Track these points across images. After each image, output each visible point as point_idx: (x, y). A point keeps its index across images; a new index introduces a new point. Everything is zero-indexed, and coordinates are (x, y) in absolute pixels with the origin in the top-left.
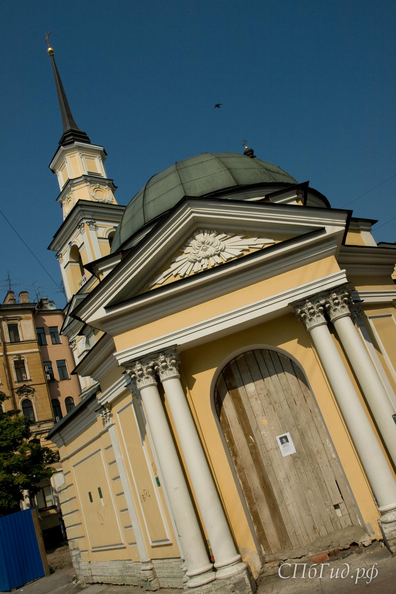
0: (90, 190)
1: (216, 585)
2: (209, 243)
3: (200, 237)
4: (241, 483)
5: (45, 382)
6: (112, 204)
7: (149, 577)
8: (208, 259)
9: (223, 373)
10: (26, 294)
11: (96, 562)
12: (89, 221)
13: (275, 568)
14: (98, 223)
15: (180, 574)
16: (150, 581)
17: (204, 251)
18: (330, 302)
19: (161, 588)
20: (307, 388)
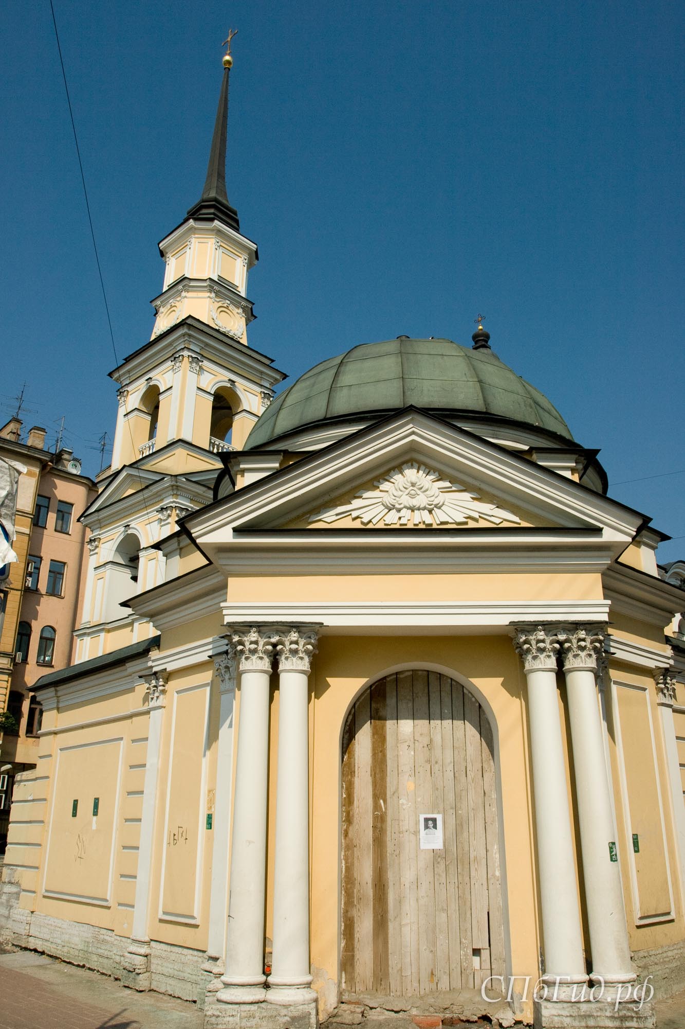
0: (211, 307)
1: (264, 1011)
2: (421, 488)
3: (411, 474)
4: (344, 868)
5: (20, 588)
6: (239, 342)
7: (138, 967)
8: (413, 511)
9: (371, 691)
10: (42, 433)
11: (45, 916)
12: (194, 356)
13: (356, 1015)
14: (206, 364)
15: (194, 977)
16: (138, 974)
17: (410, 497)
18: (572, 642)
19: (150, 990)
20: (491, 757)
